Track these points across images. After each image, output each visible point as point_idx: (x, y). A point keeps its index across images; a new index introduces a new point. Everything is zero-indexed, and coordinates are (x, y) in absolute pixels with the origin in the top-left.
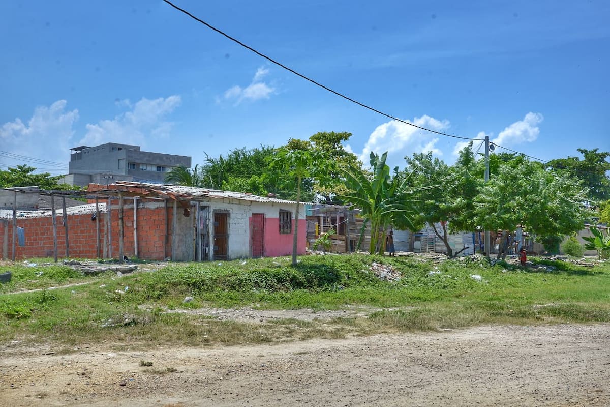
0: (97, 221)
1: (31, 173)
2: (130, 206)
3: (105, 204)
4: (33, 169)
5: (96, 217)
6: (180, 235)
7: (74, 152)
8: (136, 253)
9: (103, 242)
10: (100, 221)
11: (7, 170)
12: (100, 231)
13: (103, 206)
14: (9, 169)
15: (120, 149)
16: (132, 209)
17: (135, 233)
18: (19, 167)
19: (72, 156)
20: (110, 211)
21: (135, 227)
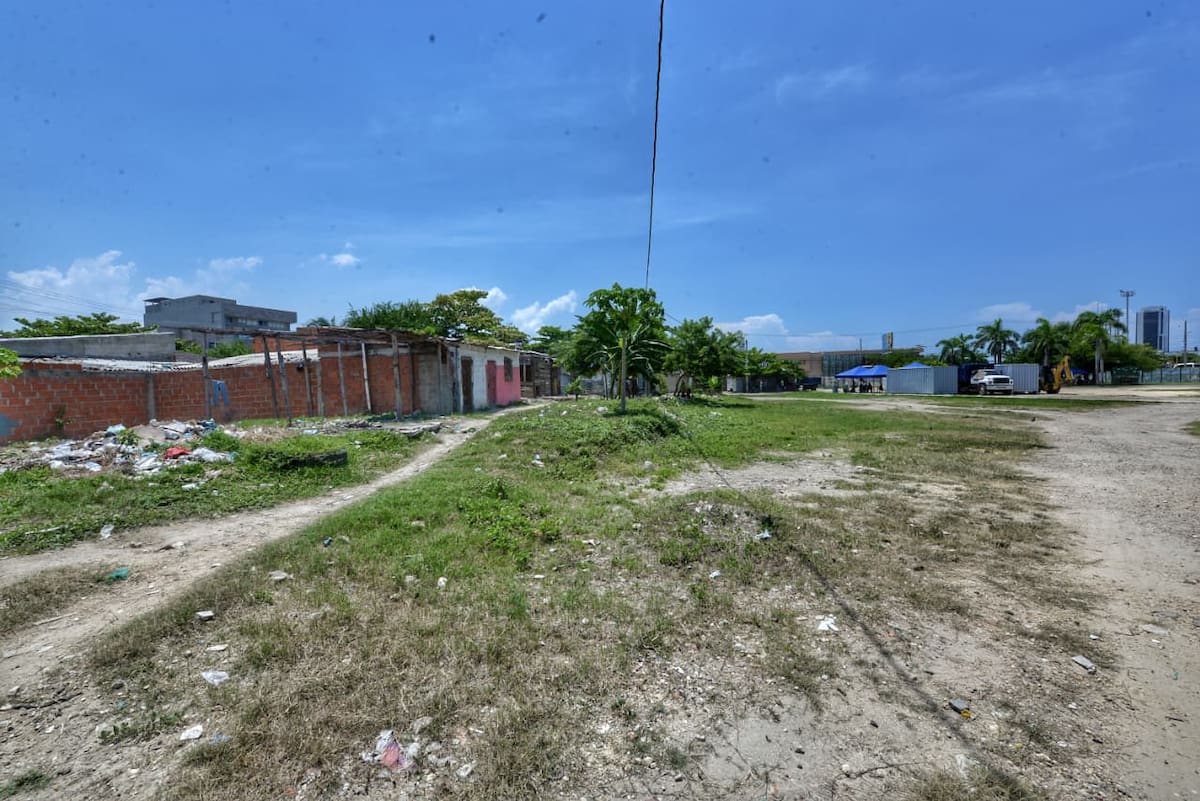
0: (306, 371)
1: (111, 322)
2: (355, 353)
3: (315, 351)
4: (115, 318)
5: (303, 367)
6: (430, 384)
7: (150, 304)
8: (369, 407)
9: (316, 397)
10: (310, 371)
11: (76, 319)
12: (311, 383)
13: (313, 354)
14: (79, 317)
15: (212, 302)
16: (361, 356)
17: (366, 384)
18: (95, 315)
19: (147, 308)
20: (322, 360)
21: (366, 377)
